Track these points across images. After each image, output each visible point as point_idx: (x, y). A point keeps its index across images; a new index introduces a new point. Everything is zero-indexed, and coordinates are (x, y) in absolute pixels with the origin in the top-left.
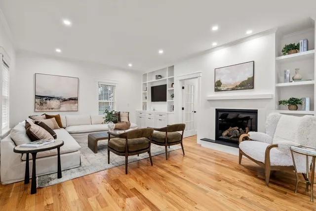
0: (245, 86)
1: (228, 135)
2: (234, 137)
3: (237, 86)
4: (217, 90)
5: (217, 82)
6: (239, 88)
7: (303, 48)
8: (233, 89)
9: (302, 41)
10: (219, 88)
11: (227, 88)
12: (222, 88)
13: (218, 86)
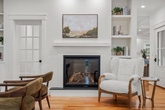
0: (91, 35)
1: (73, 81)
2: (81, 82)
3: (84, 35)
4: (64, 37)
5: (65, 28)
6: (86, 36)
7: (125, 12)
8: (81, 37)
9: (125, 7)
10: (67, 35)
11: (75, 35)
12: (70, 34)
13: (66, 33)
